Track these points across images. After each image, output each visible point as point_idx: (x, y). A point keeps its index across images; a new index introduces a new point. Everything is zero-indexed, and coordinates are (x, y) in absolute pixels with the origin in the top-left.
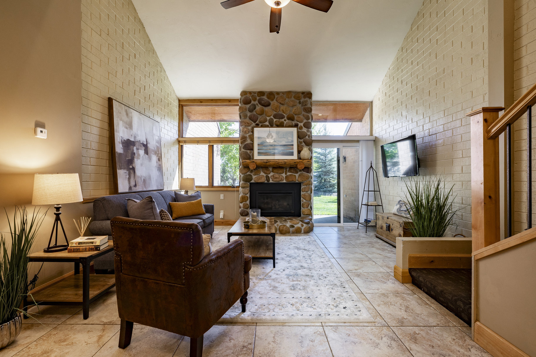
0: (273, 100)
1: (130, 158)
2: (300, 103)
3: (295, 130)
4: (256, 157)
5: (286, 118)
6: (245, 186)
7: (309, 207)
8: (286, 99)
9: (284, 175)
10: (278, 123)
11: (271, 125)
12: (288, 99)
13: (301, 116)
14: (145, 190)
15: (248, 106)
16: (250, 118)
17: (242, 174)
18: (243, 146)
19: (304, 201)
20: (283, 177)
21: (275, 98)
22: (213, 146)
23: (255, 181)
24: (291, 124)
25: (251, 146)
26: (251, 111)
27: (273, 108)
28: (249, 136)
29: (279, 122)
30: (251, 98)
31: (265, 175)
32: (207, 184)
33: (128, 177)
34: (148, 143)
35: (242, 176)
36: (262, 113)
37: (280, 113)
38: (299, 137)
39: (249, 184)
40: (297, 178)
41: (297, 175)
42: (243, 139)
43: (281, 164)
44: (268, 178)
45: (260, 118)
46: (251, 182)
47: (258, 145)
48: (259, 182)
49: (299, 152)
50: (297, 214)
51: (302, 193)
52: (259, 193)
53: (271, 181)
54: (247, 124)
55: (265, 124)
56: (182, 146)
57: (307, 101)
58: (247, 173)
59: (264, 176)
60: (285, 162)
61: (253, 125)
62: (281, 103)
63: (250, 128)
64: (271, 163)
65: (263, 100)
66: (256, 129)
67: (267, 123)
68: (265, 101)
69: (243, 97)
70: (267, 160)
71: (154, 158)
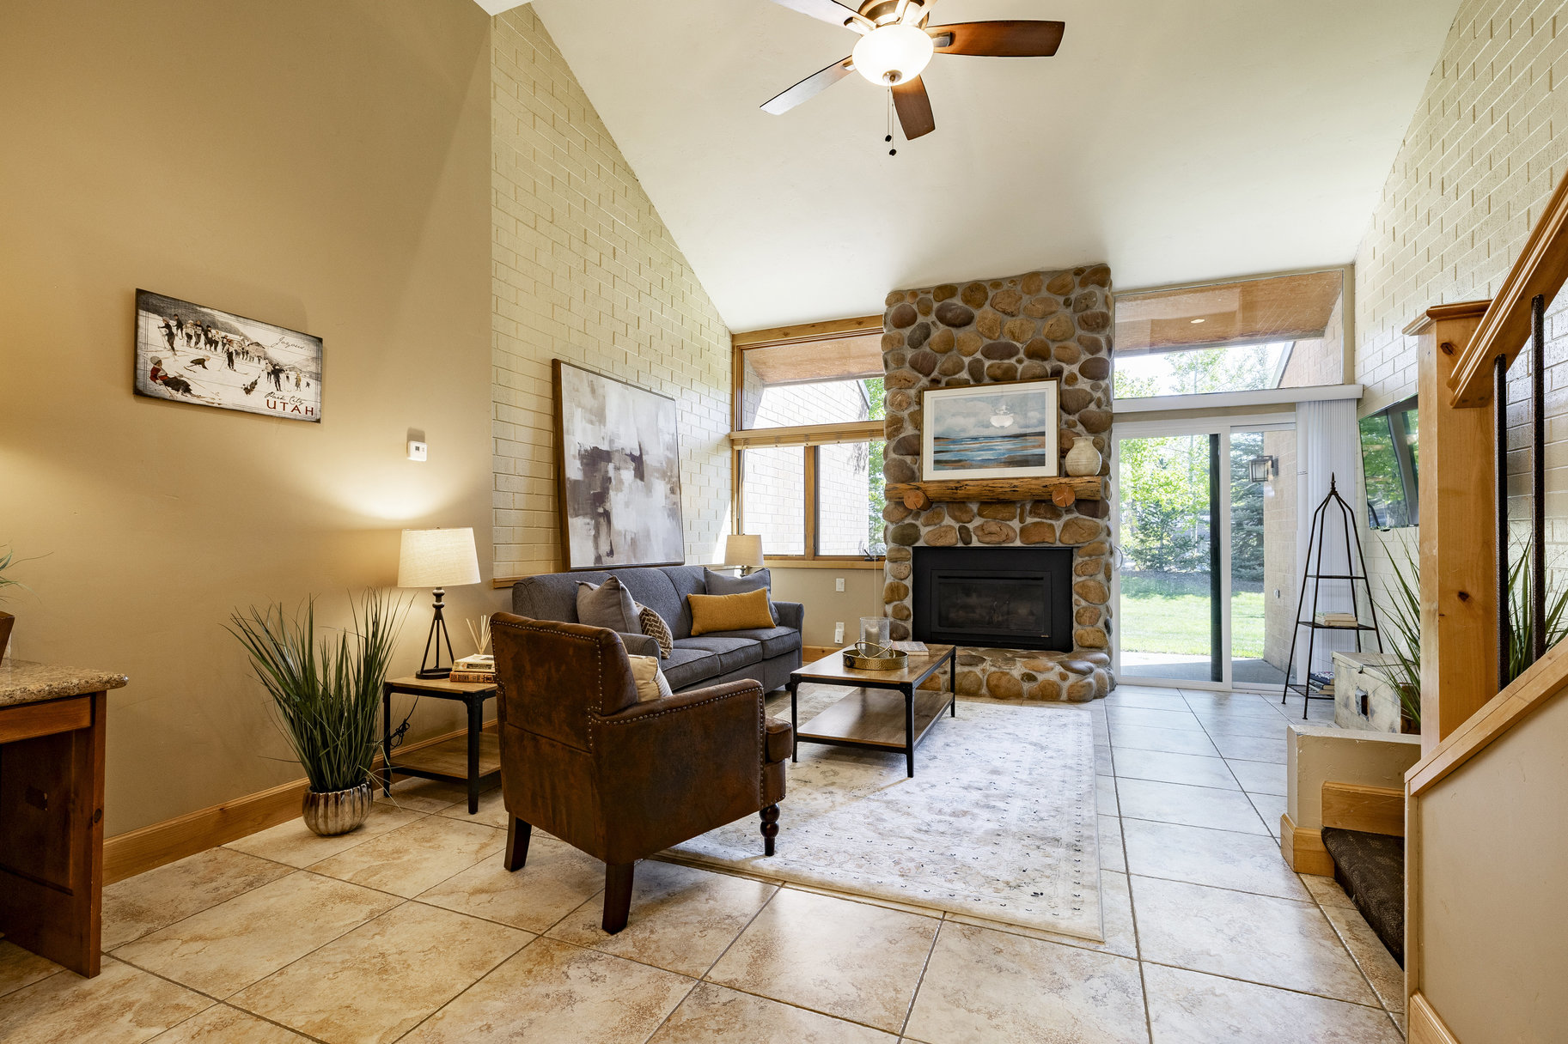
0: (980, 306)
1: (599, 490)
2: (1067, 303)
3: (1050, 389)
4: (930, 473)
5: (1021, 355)
6: (899, 556)
7: (1101, 624)
8: (1021, 298)
9: (1016, 524)
10: (998, 372)
11: (975, 380)
12: (1028, 296)
13: (1072, 344)
14: (634, 563)
15: (907, 332)
16: (914, 366)
17: (892, 522)
18: (894, 443)
19: (1083, 603)
20: (1013, 532)
21: (987, 299)
22: (816, 449)
23: (926, 543)
24: (1038, 371)
25: (916, 442)
26: (915, 344)
27: (981, 330)
28: (911, 415)
29: (999, 368)
30: (915, 307)
31: (957, 526)
32: (798, 548)
33: (593, 532)
34: (643, 452)
35: (892, 527)
36: (948, 346)
37: (1003, 340)
38: (1063, 407)
39: (911, 550)
40: (1058, 534)
41: (1058, 524)
42: (894, 424)
43: (1001, 493)
44: (964, 533)
45: (943, 362)
46: (917, 545)
47: (935, 438)
48: (938, 544)
49: (1063, 453)
50: (1061, 643)
51: (1076, 579)
52: (940, 577)
53: (975, 543)
54: (903, 381)
55: (957, 376)
56: (739, 452)
57: (1091, 294)
58: (903, 519)
59: (953, 528)
60: (1015, 486)
61: (921, 384)
62: (1004, 312)
63: (912, 392)
64: (972, 490)
65: (950, 311)
66: (929, 396)
67: (964, 375)
68: (958, 311)
69: (893, 309)
70: (958, 481)
71: (660, 488)
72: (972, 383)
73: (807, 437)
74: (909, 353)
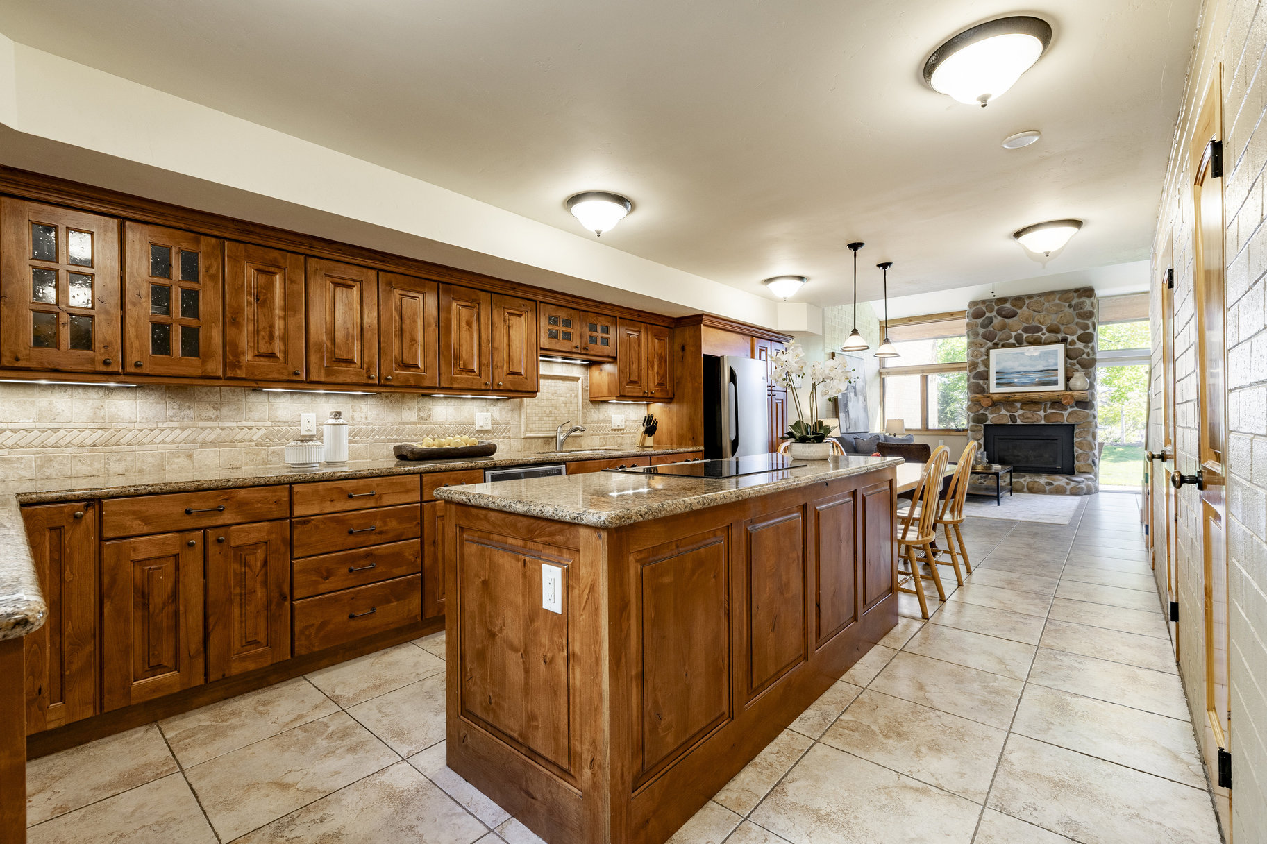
0: (1021, 308)
2: (1070, 306)
3: (1061, 348)
4: (993, 389)
5: (1044, 331)
6: (976, 428)
7: (1090, 461)
8: (1044, 303)
9: (1042, 413)
10: (1032, 340)
11: (1018, 344)
12: (1048, 302)
13: (1073, 326)
15: (980, 321)
16: (984, 337)
17: (972, 412)
18: (972, 375)
19: (1080, 451)
20: (1040, 417)
21: (1024, 304)
22: (927, 376)
23: (991, 422)
24: (1054, 339)
25: (986, 374)
26: (984, 326)
27: (1021, 319)
28: (983, 361)
29: (1032, 338)
30: (984, 308)
31: (1009, 414)
32: (919, 426)
35: (972, 415)
36: (1003, 327)
37: (1034, 324)
38: (1068, 356)
39: (982, 425)
40: (1065, 418)
41: (1066, 413)
42: (973, 366)
43: (1034, 398)
45: (1000, 335)
46: (986, 423)
47: (996, 372)
48: (998, 423)
49: (1068, 379)
50: (1068, 470)
51: (1076, 440)
52: (998, 438)
53: (1019, 422)
54: (978, 345)
55: (1008, 342)
56: (884, 379)
57: (1084, 302)
58: (978, 411)
59: (1006, 415)
60: (1041, 395)
61: (988, 346)
62: (1035, 311)
63: (983, 350)
64: (1018, 397)
65: (1004, 310)
66: (993, 352)
67: (1012, 341)
68: (1009, 311)
69: (972, 310)
70: (1010, 393)
71: (861, 398)
72: (1017, 345)
73: (923, 371)
74: (981, 331)
